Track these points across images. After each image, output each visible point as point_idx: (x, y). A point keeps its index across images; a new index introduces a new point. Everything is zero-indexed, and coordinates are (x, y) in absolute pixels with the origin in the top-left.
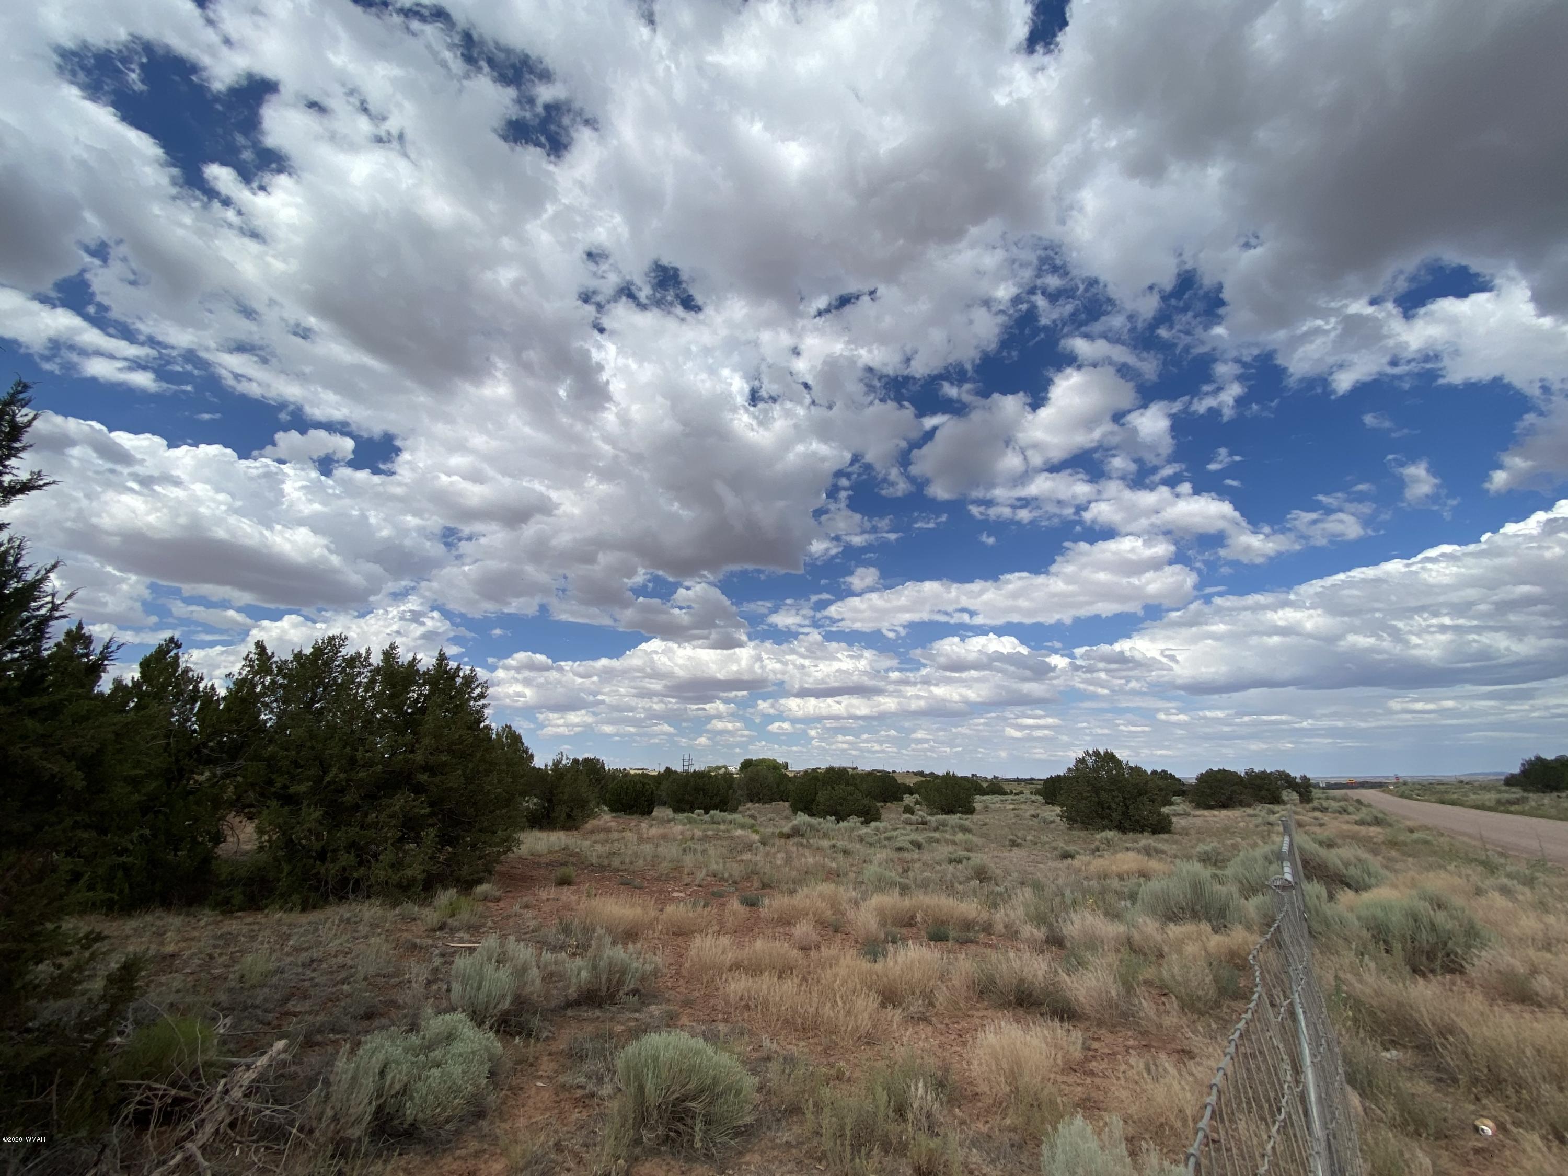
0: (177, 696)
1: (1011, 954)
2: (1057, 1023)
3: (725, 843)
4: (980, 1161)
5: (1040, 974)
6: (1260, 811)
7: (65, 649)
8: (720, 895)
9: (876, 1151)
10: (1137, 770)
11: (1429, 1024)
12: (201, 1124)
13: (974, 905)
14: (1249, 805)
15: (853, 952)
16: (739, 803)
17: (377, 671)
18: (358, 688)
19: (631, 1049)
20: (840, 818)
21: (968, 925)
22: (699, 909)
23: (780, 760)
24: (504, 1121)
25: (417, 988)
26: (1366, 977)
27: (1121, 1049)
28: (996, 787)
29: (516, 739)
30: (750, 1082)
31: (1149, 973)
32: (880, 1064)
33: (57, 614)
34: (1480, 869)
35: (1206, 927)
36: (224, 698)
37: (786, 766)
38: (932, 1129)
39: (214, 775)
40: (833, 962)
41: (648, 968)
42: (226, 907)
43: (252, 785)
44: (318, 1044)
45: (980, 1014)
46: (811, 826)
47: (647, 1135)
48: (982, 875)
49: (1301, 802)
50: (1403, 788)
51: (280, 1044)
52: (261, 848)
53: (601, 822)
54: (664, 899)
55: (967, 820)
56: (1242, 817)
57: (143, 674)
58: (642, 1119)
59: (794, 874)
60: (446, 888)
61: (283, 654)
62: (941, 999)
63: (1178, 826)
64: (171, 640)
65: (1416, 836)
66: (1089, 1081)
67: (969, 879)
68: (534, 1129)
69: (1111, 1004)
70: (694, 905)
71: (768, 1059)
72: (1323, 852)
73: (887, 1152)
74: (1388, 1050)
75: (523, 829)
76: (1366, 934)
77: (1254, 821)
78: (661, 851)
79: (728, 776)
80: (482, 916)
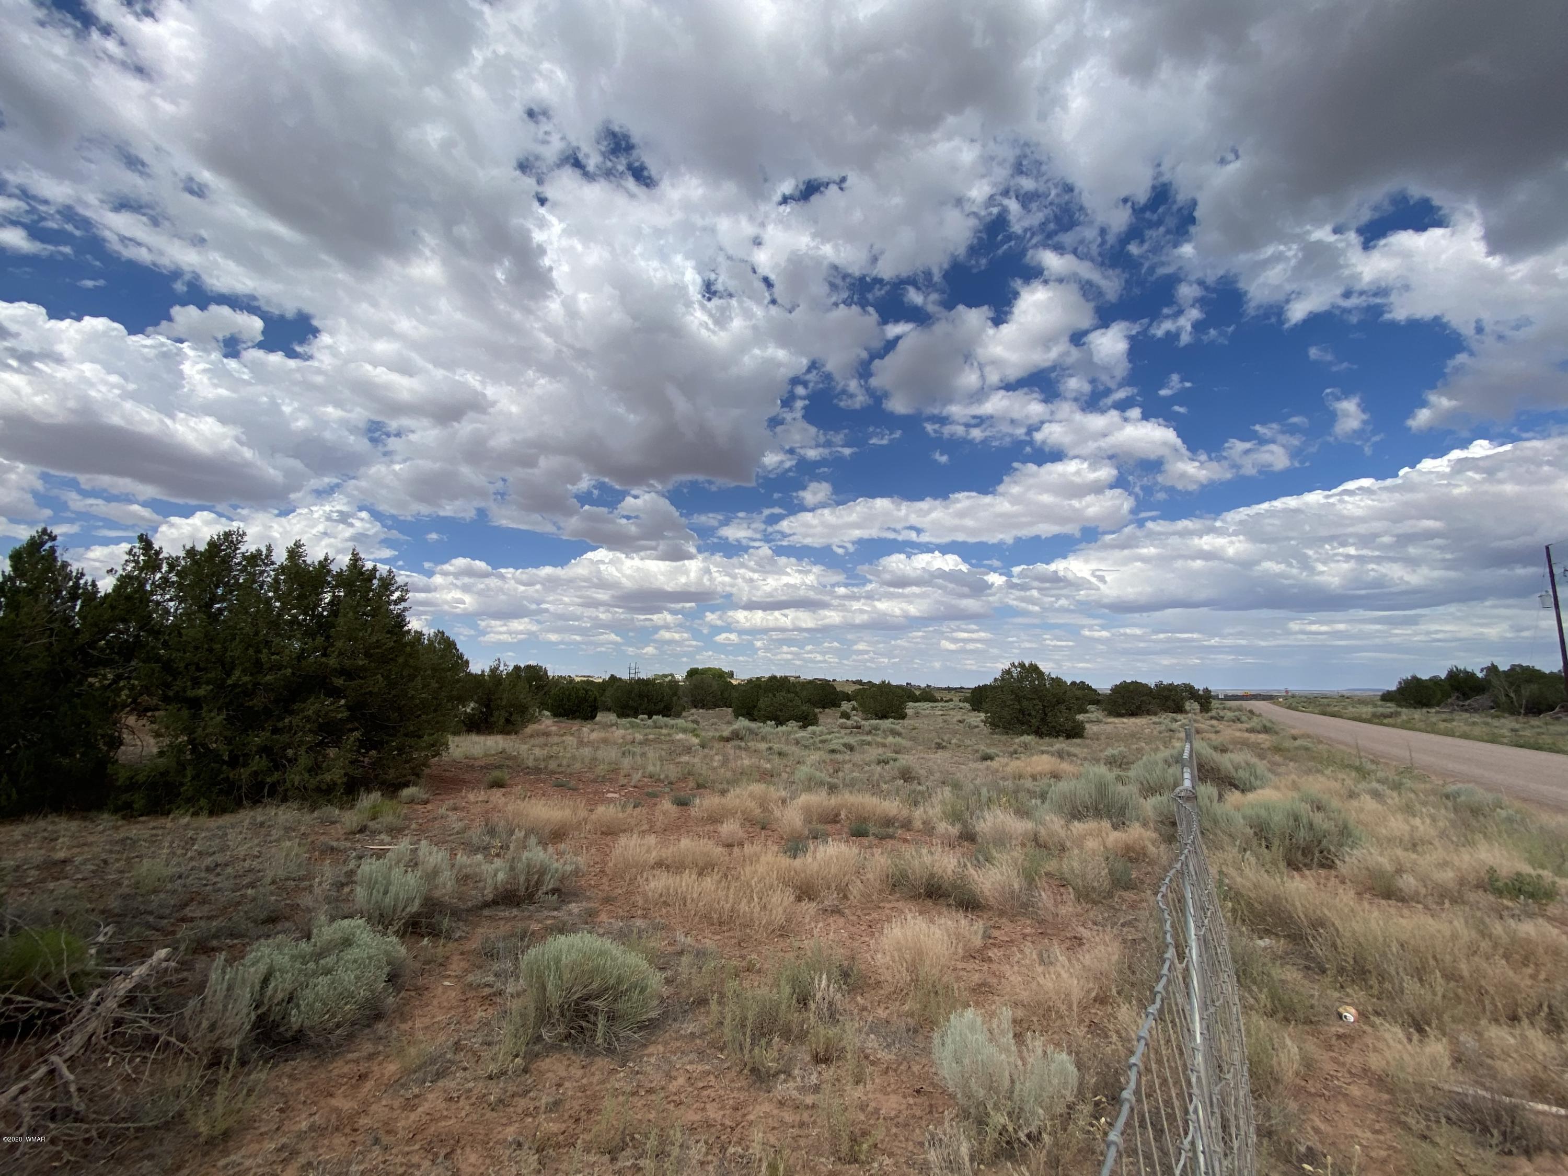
0: (56, 593)
1: (925, 850)
2: (961, 914)
3: (664, 747)
4: (876, 1046)
5: (950, 868)
6: (1165, 719)
8: (652, 796)
9: (776, 1039)
10: (1058, 681)
11: (1302, 917)
12: (69, 1036)
13: (896, 803)
14: (1155, 714)
15: (775, 848)
16: (684, 709)
17: (282, 569)
18: (261, 587)
19: (538, 950)
20: (780, 723)
21: (888, 822)
22: (629, 810)
23: (726, 669)
26: (1247, 871)
27: (1019, 936)
28: (928, 695)
29: (450, 645)
30: (657, 978)
31: (1051, 865)
32: (790, 956)
34: (1354, 774)
35: (1106, 824)
36: (107, 596)
37: (731, 674)
38: (833, 1016)
40: (754, 859)
41: (569, 868)
42: (128, 812)
44: (212, 949)
45: (891, 905)
46: (751, 731)
47: (547, 1033)
48: (907, 775)
49: (1201, 712)
50: (1291, 700)
51: (163, 953)
53: (543, 727)
54: (597, 799)
55: (898, 725)
56: (1148, 724)
58: (543, 1018)
59: (729, 774)
60: (369, 791)
61: (173, 550)
62: (855, 892)
63: (1090, 732)
64: (44, 532)
65: (1298, 743)
66: (986, 967)
67: (894, 779)
68: (434, 1029)
69: (1013, 896)
70: (624, 807)
71: (682, 953)
72: (1217, 756)
73: (787, 1041)
74: (1261, 938)
76: (1250, 831)
77: (1158, 728)
78: (600, 754)
79: (674, 684)
80: (406, 818)
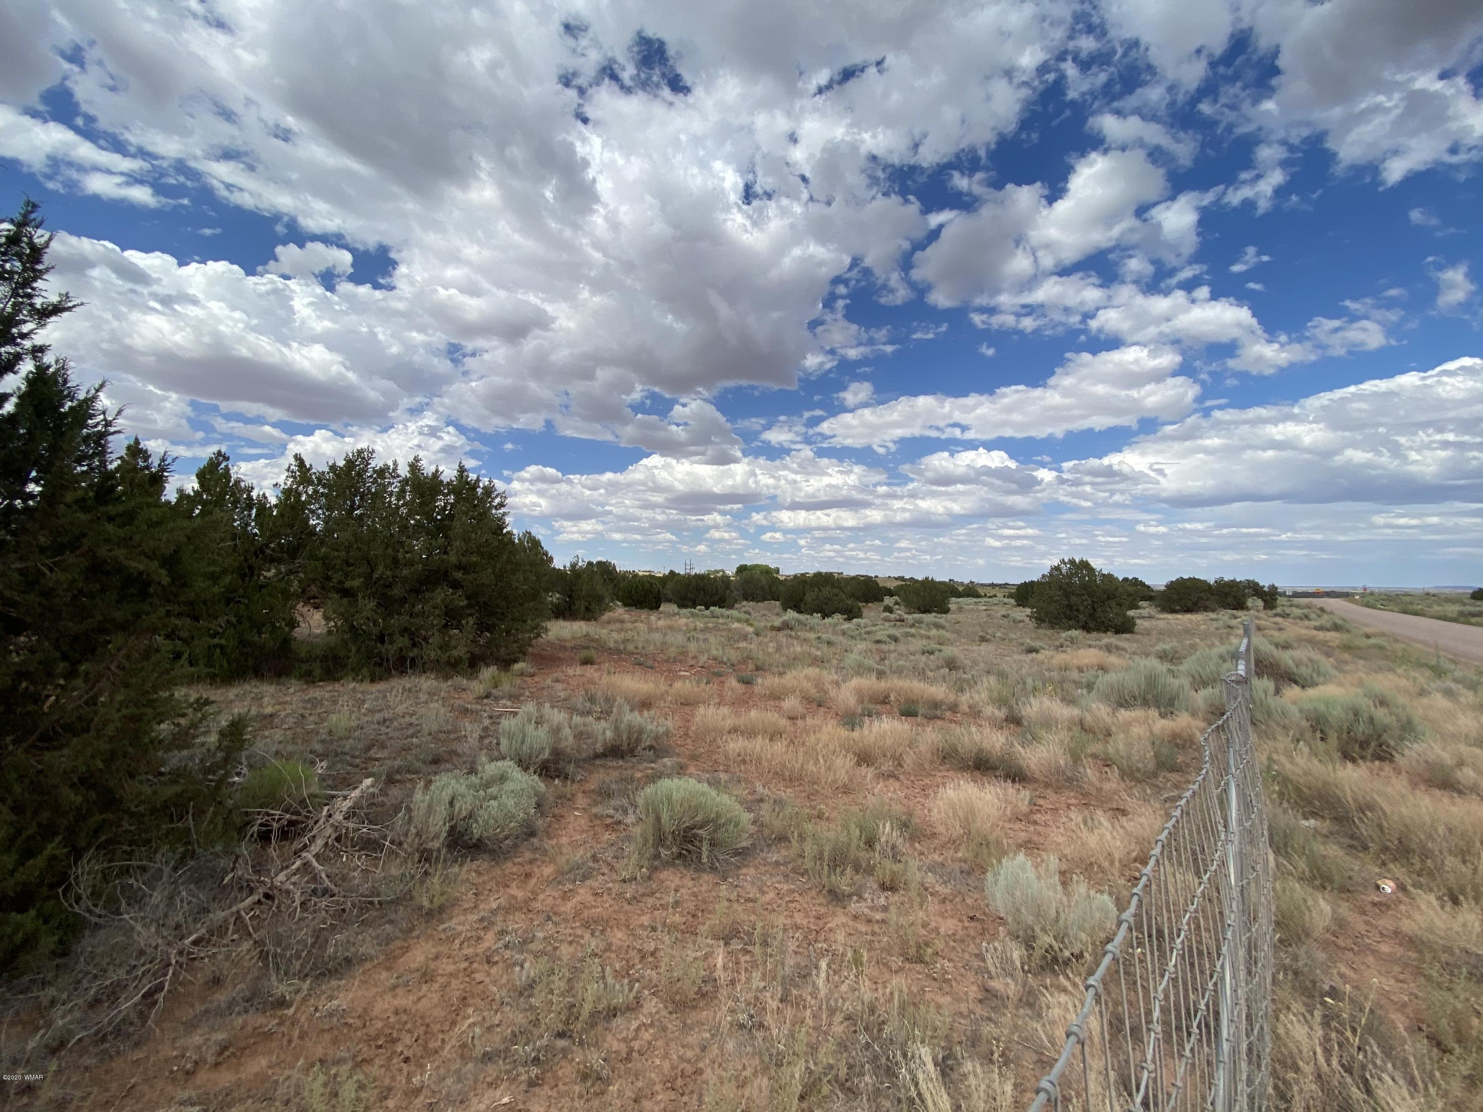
0: (235, 502)
1: (974, 729)
2: (1009, 784)
3: (723, 634)
4: (934, 882)
5: (998, 746)
6: (1224, 615)
7: (128, 463)
8: (719, 675)
9: (848, 870)
10: (1109, 578)
11: (1351, 801)
12: (313, 839)
13: (943, 689)
14: (1213, 611)
15: (834, 722)
16: (736, 601)
17: (405, 482)
18: (391, 495)
19: (649, 790)
20: (825, 615)
21: (935, 705)
22: (703, 686)
23: (773, 566)
24: (550, 838)
25: (473, 741)
26: (1298, 759)
27: (1064, 806)
28: (971, 591)
29: (536, 544)
30: (746, 817)
31: (1096, 747)
32: (855, 809)
33: (112, 429)
34: (1428, 673)
35: (1153, 713)
36: (276, 506)
37: (777, 571)
38: (896, 856)
39: (280, 572)
40: (816, 730)
41: (661, 730)
42: (309, 678)
43: (313, 580)
44: (398, 781)
45: (942, 774)
46: (800, 622)
47: (664, 852)
48: (951, 664)
49: (1265, 608)
50: (1368, 598)
51: (369, 781)
52: (330, 632)
53: (616, 615)
54: (672, 677)
55: (942, 619)
56: (1204, 620)
57: (201, 484)
58: (660, 840)
59: (783, 659)
60: (488, 665)
61: (320, 467)
62: (908, 761)
63: (1141, 627)
64: (219, 453)
65: (1372, 641)
66: (1032, 828)
67: (939, 668)
68: (575, 845)
69: (1059, 771)
70: (698, 682)
71: (761, 800)
72: (1277, 652)
73: (857, 872)
74: (1307, 819)
75: (549, 619)
76: (1305, 724)
77: (1215, 624)
78: (669, 638)
79: (725, 579)
80: (520, 687)
